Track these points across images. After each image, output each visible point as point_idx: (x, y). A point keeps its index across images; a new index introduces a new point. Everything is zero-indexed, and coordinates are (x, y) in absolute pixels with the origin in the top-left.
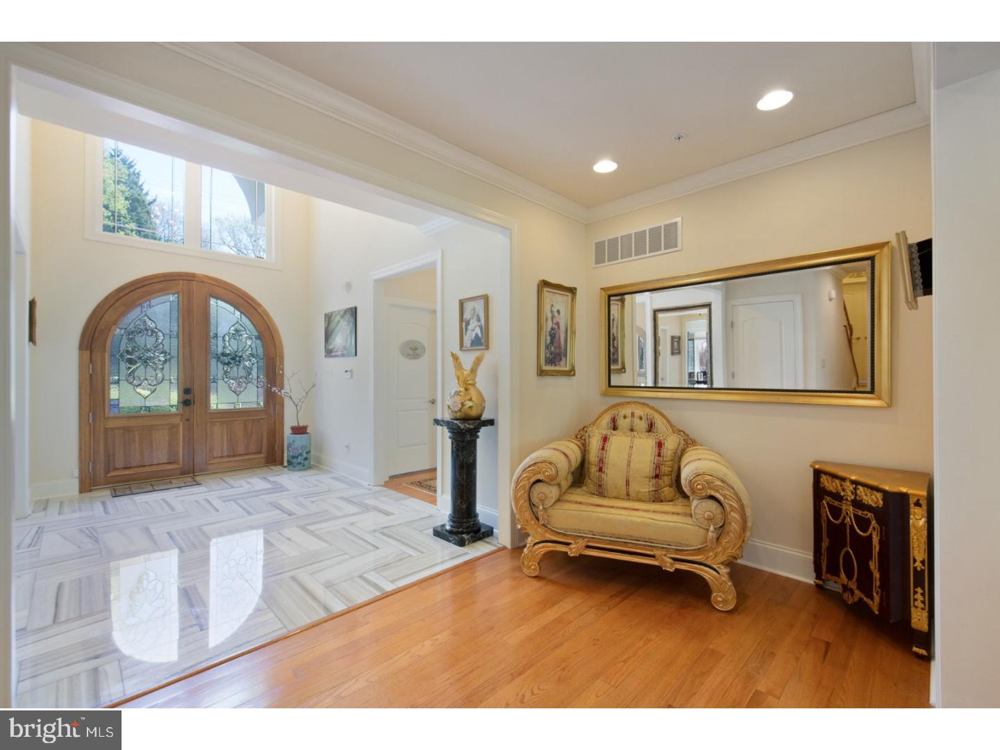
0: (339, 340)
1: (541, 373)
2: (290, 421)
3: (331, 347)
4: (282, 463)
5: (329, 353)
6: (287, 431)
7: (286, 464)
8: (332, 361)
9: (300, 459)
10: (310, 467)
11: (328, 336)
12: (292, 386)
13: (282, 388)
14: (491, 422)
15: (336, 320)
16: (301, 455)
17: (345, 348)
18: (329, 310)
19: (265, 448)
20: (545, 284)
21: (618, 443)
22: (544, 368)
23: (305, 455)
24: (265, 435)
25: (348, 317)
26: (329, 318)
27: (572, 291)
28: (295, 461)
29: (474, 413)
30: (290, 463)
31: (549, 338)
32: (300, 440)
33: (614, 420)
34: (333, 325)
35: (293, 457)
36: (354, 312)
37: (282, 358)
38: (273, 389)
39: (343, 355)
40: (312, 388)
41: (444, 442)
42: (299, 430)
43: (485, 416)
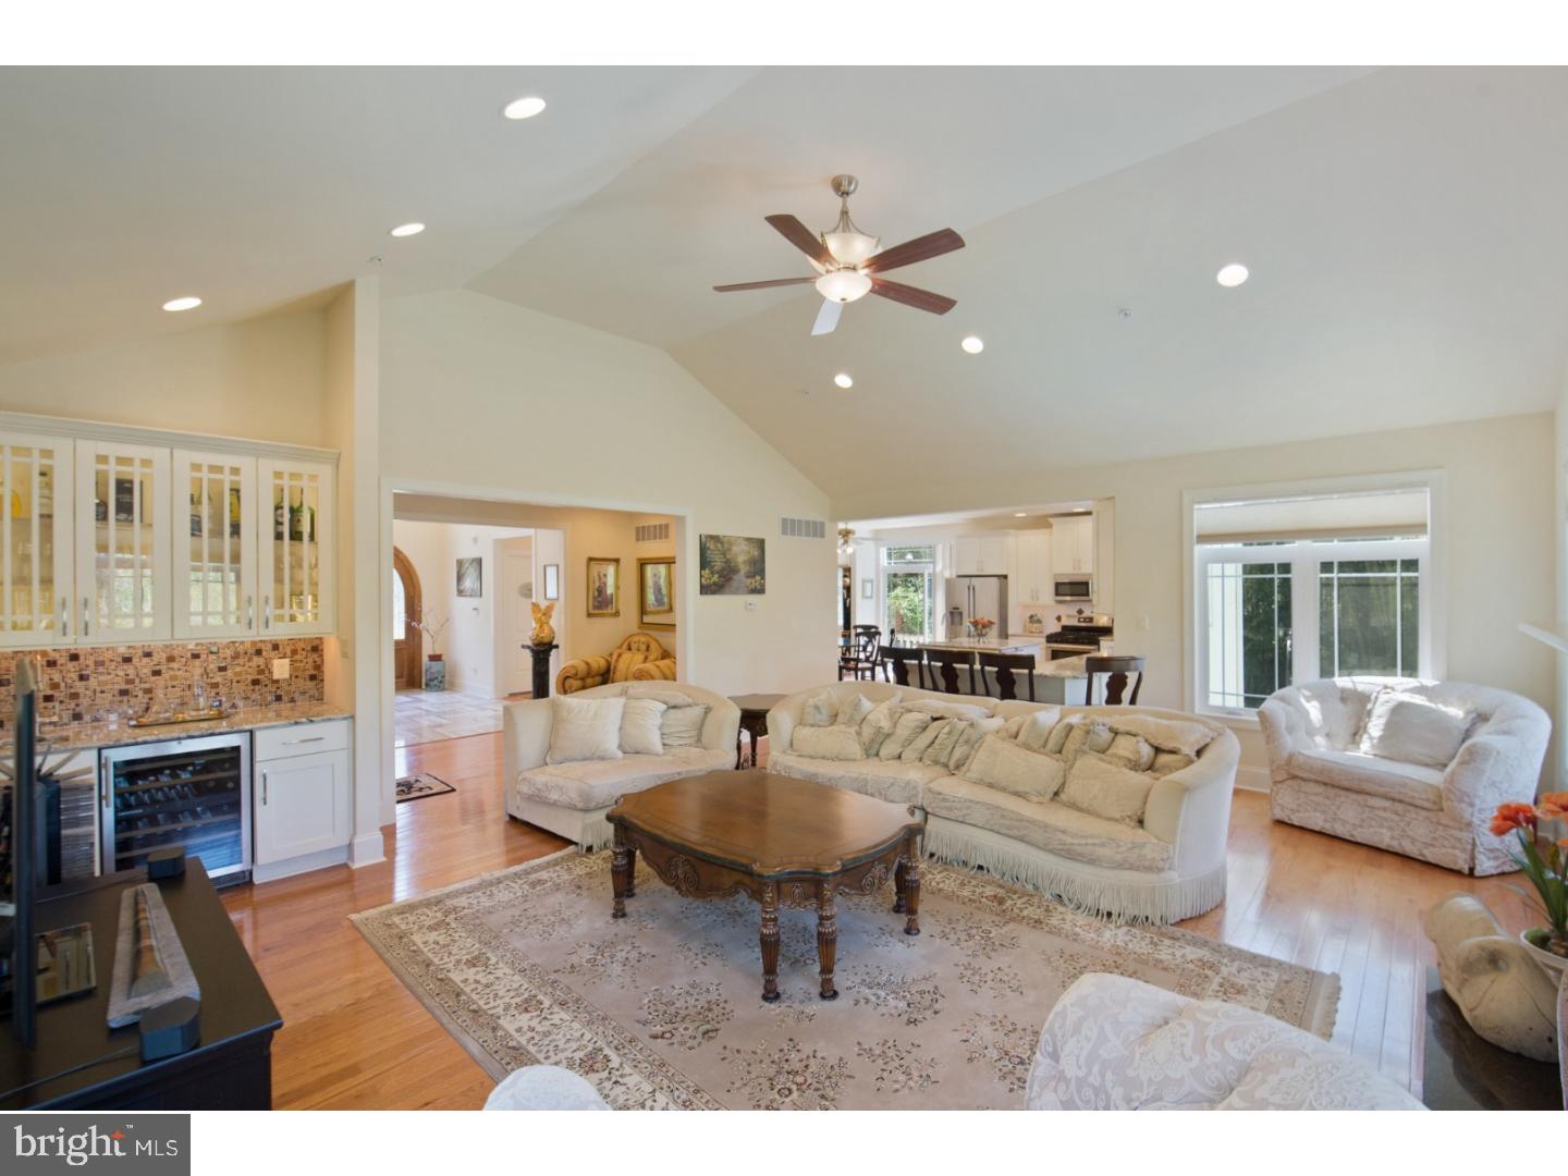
0: (468, 583)
1: (589, 615)
2: (427, 649)
3: (462, 588)
4: (420, 687)
5: (460, 593)
6: (425, 659)
7: (424, 687)
8: (462, 599)
9: (435, 682)
10: (444, 689)
11: (460, 578)
12: (428, 621)
13: (420, 622)
14: (557, 647)
15: (466, 565)
16: (436, 678)
17: (473, 590)
18: (461, 557)
19: (405, 673)
20: (591, 559)
21: (627, 656)
22: (592, 611)
23: (440, 679)
24: (406, 664)
25: (475, 564)
26: (460, 563)
27: (617, 561)
28: (432, 683)
29: (546, 640)
30: (427, 685)
31: (596, 594)
32: (436, 666)
33: (629, 645)
34: (463, 570)
35: (431, 680)
36: (479, 561)
37: (420, 596)
38: (413, 624)
39: (471, 596)
40: (446, 622)
41: (527, 659)
42: (435, 658)
43: (554, 643)
